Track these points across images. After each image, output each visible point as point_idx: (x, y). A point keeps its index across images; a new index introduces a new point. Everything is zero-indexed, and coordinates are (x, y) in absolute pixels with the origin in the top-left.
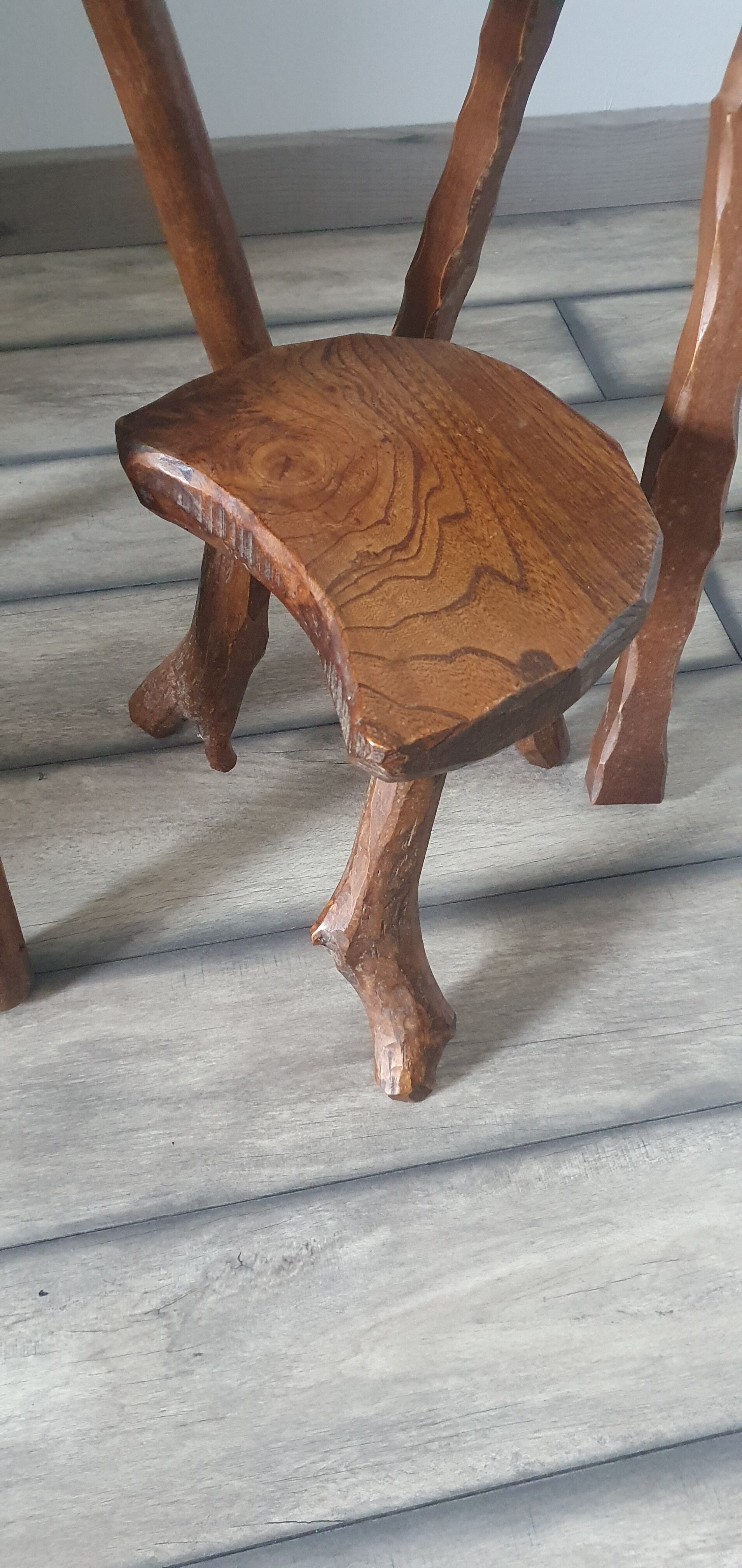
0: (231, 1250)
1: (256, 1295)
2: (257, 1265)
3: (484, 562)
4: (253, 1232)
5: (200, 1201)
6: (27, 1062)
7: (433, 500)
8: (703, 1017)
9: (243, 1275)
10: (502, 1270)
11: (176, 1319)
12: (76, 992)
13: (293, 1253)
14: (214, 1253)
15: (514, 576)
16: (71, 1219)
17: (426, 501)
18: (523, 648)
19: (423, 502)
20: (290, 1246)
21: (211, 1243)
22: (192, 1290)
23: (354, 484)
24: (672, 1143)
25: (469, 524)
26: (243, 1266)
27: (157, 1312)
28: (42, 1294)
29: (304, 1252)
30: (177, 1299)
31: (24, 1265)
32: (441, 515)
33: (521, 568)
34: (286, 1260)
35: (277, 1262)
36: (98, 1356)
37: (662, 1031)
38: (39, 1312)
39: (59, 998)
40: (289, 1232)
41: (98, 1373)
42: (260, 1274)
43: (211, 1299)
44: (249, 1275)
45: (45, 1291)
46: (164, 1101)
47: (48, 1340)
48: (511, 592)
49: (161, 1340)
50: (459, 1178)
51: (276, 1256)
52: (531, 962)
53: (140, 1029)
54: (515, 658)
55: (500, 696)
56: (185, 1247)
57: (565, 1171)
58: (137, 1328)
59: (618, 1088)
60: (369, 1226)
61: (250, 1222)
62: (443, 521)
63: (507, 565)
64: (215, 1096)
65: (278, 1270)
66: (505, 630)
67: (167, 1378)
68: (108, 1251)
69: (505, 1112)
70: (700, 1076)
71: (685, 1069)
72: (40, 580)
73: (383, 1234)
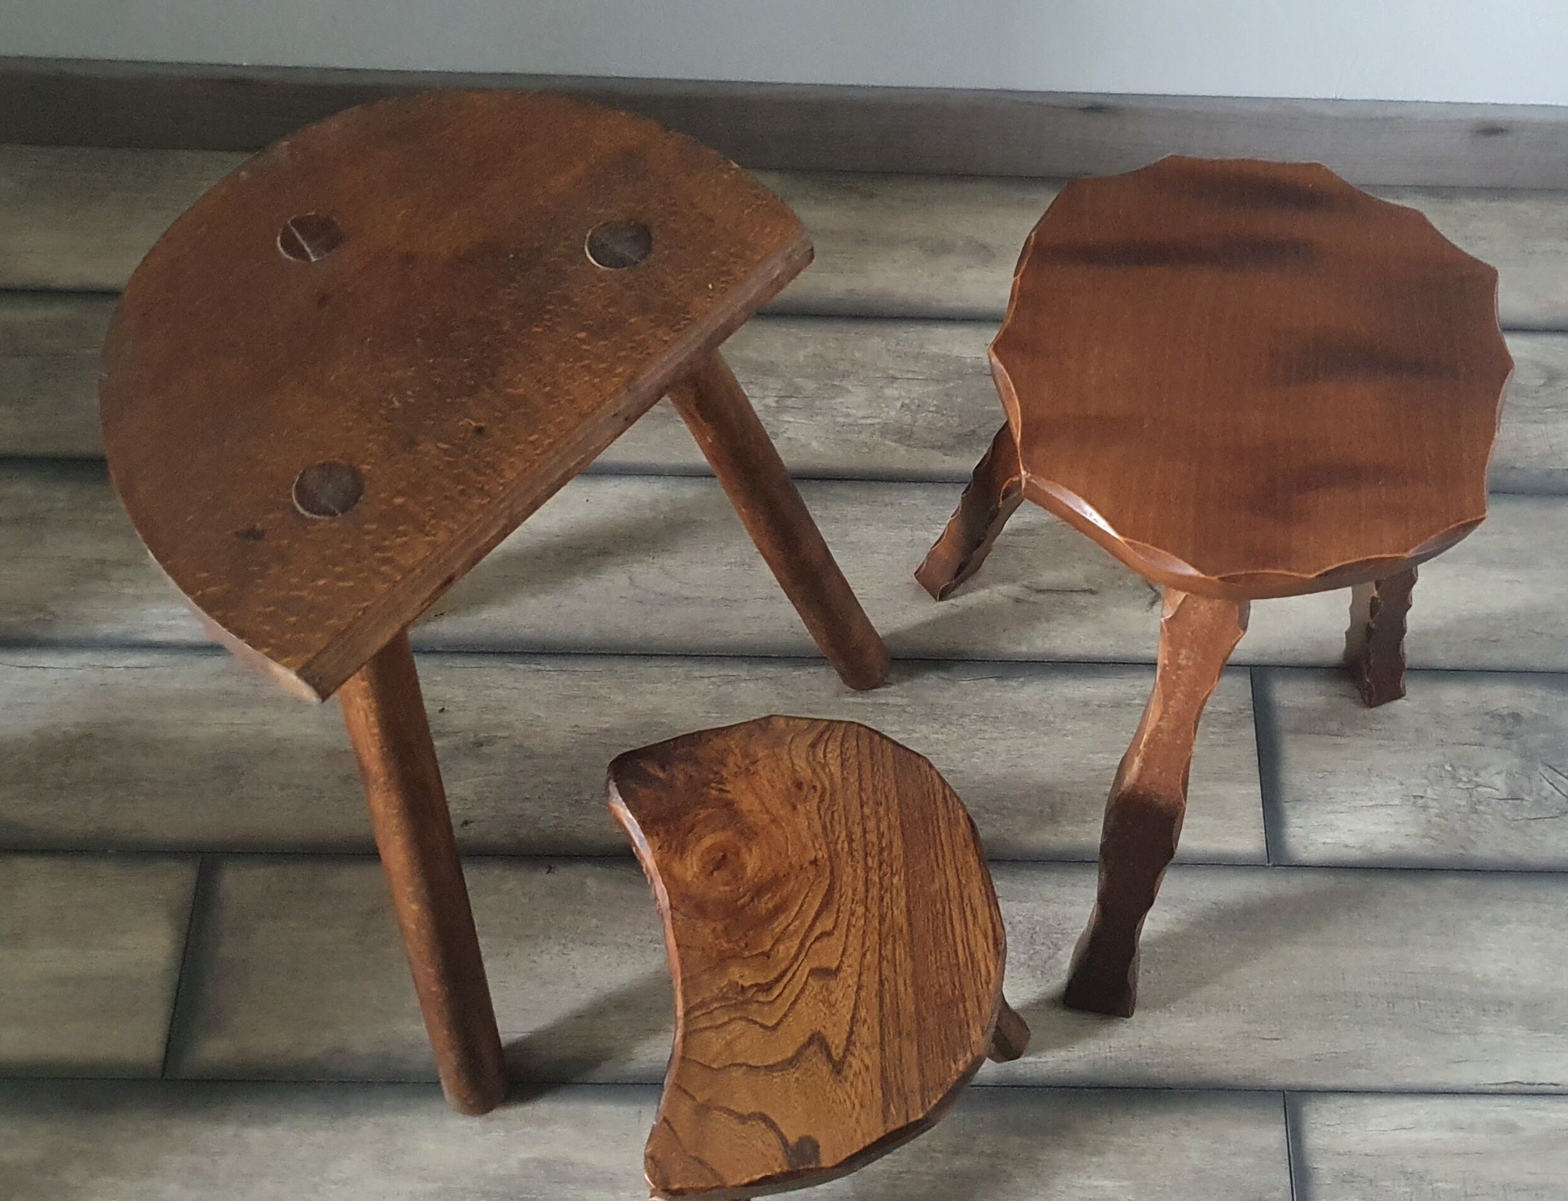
3: (822, 1030)
7: (817, 945)
15: (837, 1053)
17: (812, 944)
18: (804, 1132)
19: (808, 945)
23: (766, 903)
25: (833, 983)
32: (816, 964)
33: (847, 1049)
48: (825, 1070)
54: (792, 1139)
55: (762, 1172)
62: (813, 972)
63: (837, 1041)
66: (800, 1109)
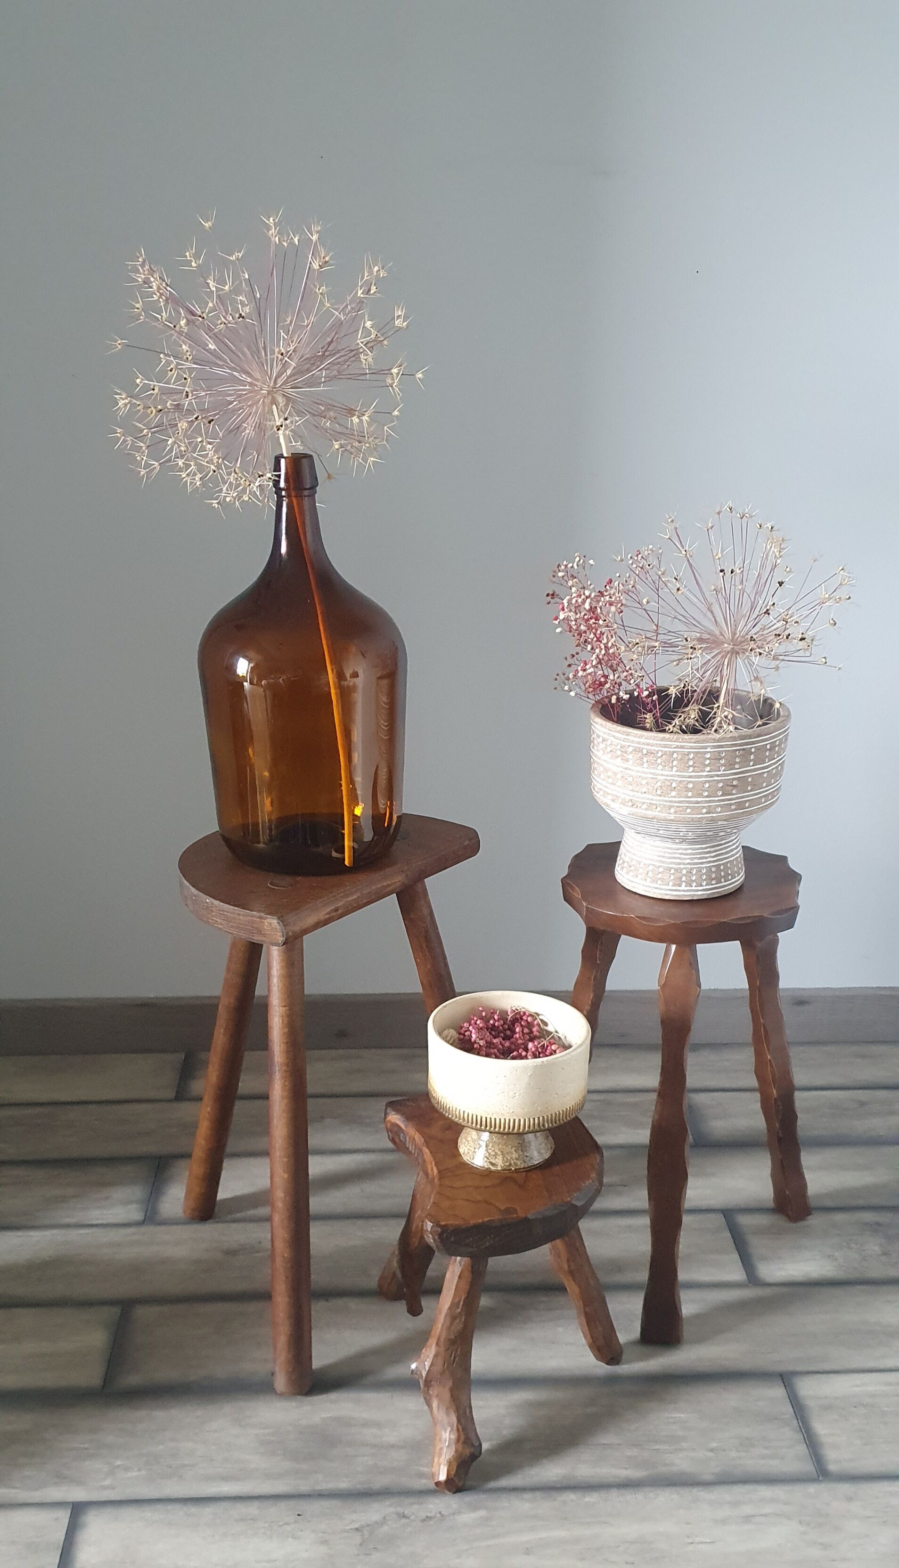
0: (400, 1510)
1: (409, 1529)
2: (413, 1517)
4: (413, 1504)
5: (387, 1489)
6: (304, 1422)
8: (684, 1444)
9: (404, 1520)
10: (543, 1535)
11: (365, 1533)
12: (333, 1396)
13: (432, 1515)
14: (392, 1510)
16: (318, 1487)
20: (431, 1512)
21: (390, 1506)
22: (376, 1523)
24: (651, 1495)
26: (404, 1516)
27: (357, 1529)
28: (299, 1515)
29: (438, 1515)
30: (368, 1526)
31: (292, 1503)
34: (427, 1517)
35: (424, 1516)
36: (325, 1542)
37: (657, 1447)
38: (296, 1522)
39: (323, 1397)
40: (431, 1506)
41: (323, 1549)
42: (412, 1521)
43: (386, 1528)
44: (407, 1520)
45: (300, 1513)
46: (375, 1446)
47: (299, 1533)
49: (358, 1539)
50: (528, 1496)
51: (423, 1515)
52: (589, 1410)
53: (365, 1415)
56: (376, 1506)
57: (587, 1499)
58: (346, 1534)
59: (626, 1468)
60: (475, 1509)
61: (411, 1500)
64: (402, 1447)
65: (423, 1521)
67: (358, 1555)
68: (335, 1503)
69: (559, 1471)
70: (675, 1469)
71: (666, 1465)
72: (339, 1209)
73: (482, 1513)
